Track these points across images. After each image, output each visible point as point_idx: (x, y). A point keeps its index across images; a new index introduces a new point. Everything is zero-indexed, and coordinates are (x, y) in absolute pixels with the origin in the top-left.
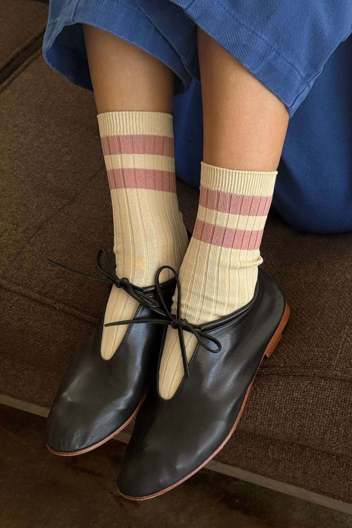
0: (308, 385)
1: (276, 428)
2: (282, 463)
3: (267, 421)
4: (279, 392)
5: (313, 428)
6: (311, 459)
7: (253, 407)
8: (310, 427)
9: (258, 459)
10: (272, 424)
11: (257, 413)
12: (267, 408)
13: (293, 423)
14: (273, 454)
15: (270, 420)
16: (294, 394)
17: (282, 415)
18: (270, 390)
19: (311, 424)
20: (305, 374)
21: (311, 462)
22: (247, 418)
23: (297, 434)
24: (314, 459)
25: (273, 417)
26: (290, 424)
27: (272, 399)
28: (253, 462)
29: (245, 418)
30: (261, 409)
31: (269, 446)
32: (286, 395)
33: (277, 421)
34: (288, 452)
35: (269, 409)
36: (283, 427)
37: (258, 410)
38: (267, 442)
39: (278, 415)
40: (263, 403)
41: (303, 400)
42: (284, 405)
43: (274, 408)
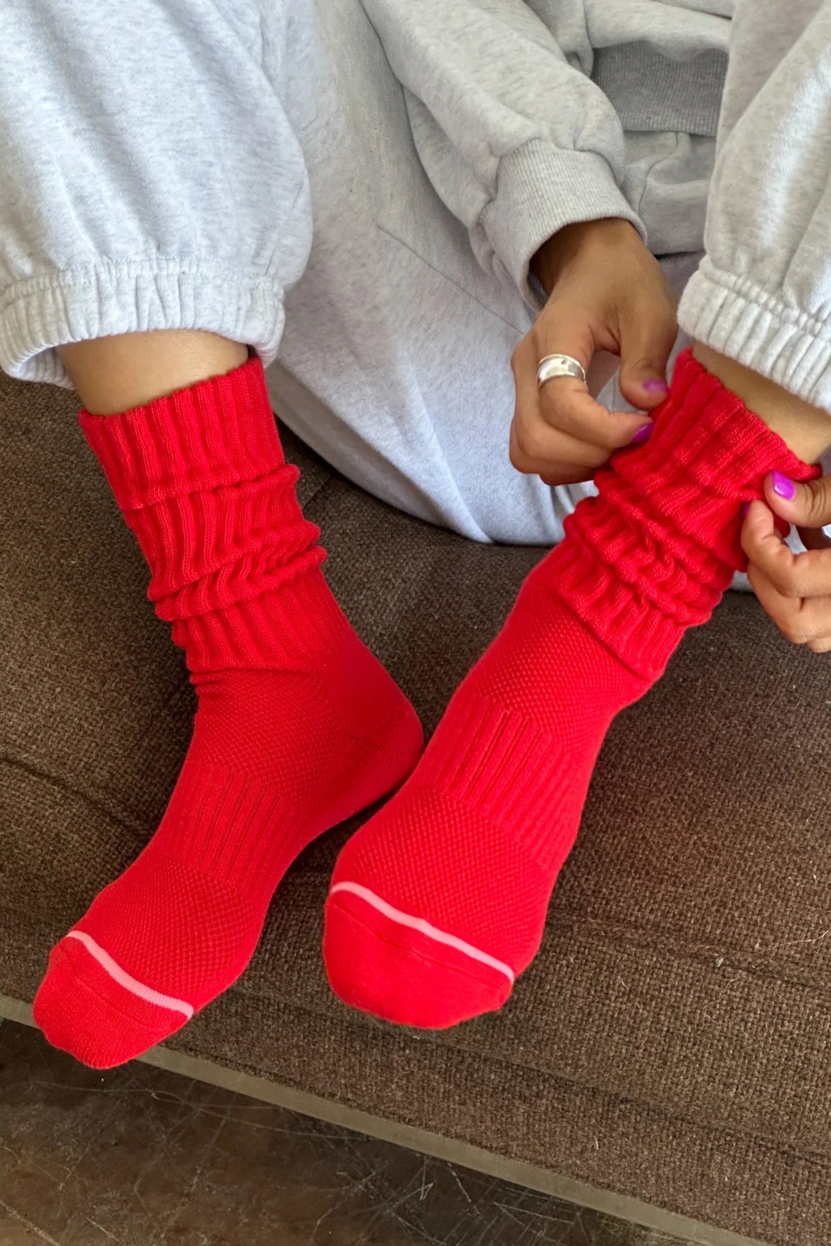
0: (816, 1010)
1: (742, 1094)
2: (741, 1193)
3: (725, 1074)
4: (752, 1014)
5: (824, 1105)
6: (807, 1186)
7: (695, 1038)
8: (819, 1101)
9: (686, 1181)
10: (733, 1084)
11: (703, 1052)
12: (727, 1044)
13: (781, 1086)
14: (721, 1172)
15: (731, 1072)
16: (786, 1023)
17: (758, 1064)
18: (732, 1008)
19: (821, 1094)
20: (812, 983)
21: (808, 1193)
22: (679, 1060)
23: (787, 1114)
24: (815, 1185)
25: (737, 1066)
26: (775, 1089)
27: (738, 1027)
28: (674, 1188)
29: (675, 1060)
30: (712, 1044)
31: (712, 1155)
32: (767, 1024)
33: (747, 1079)
34: (757, 1170)
35: (729, 1049)
36: (758, 1093)
37: (705, 1046)
38: (710, 1145)
39: (749, 1063)
40: (717, 1033)
41: (806, 1040)
42: (762, 1044)
43: (742, 1047)
